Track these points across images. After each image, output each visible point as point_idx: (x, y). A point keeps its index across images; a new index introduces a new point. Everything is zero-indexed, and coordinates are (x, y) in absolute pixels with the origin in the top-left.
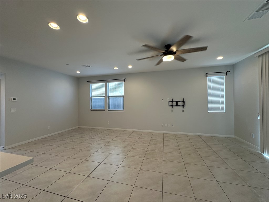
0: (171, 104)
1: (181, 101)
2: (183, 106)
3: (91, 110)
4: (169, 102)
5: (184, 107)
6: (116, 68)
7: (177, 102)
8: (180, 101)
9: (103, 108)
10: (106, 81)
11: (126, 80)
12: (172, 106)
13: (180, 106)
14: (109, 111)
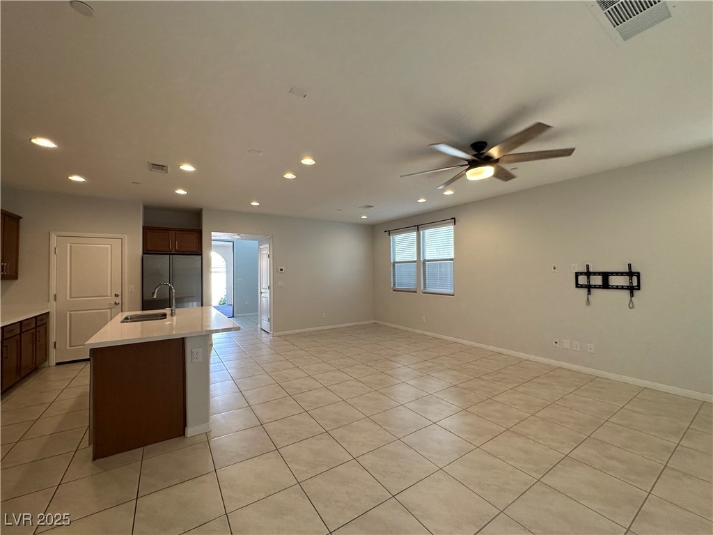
0: (583, 280)
1: (622, 274)
2: (632, 289)
3: (394, 290)
4: (577, 274)
5: (636, 292)
6: (422, 200)
7: (605, 276)
8: (617, 274)
9: (413, 287)
10: (418, 228)
11: (458, 221)
12: (589, 287)
13: (617, 288)
14: (425, 293)
